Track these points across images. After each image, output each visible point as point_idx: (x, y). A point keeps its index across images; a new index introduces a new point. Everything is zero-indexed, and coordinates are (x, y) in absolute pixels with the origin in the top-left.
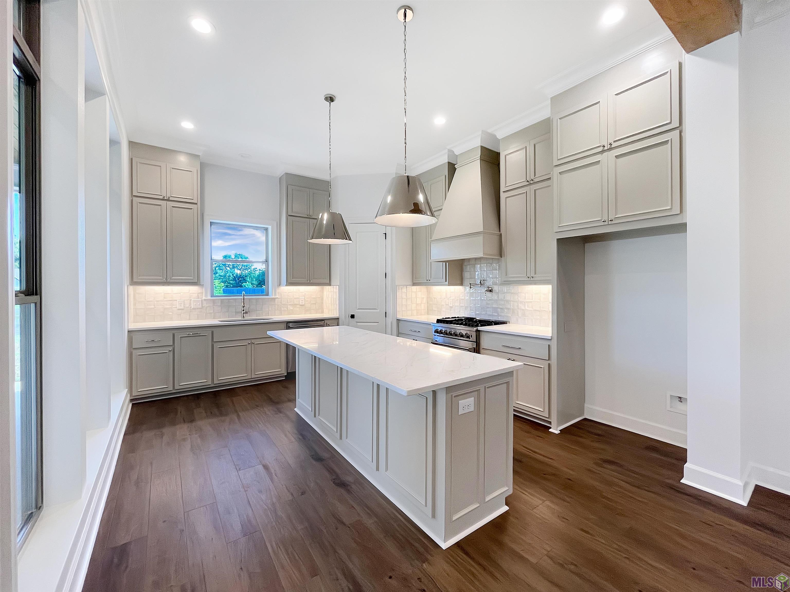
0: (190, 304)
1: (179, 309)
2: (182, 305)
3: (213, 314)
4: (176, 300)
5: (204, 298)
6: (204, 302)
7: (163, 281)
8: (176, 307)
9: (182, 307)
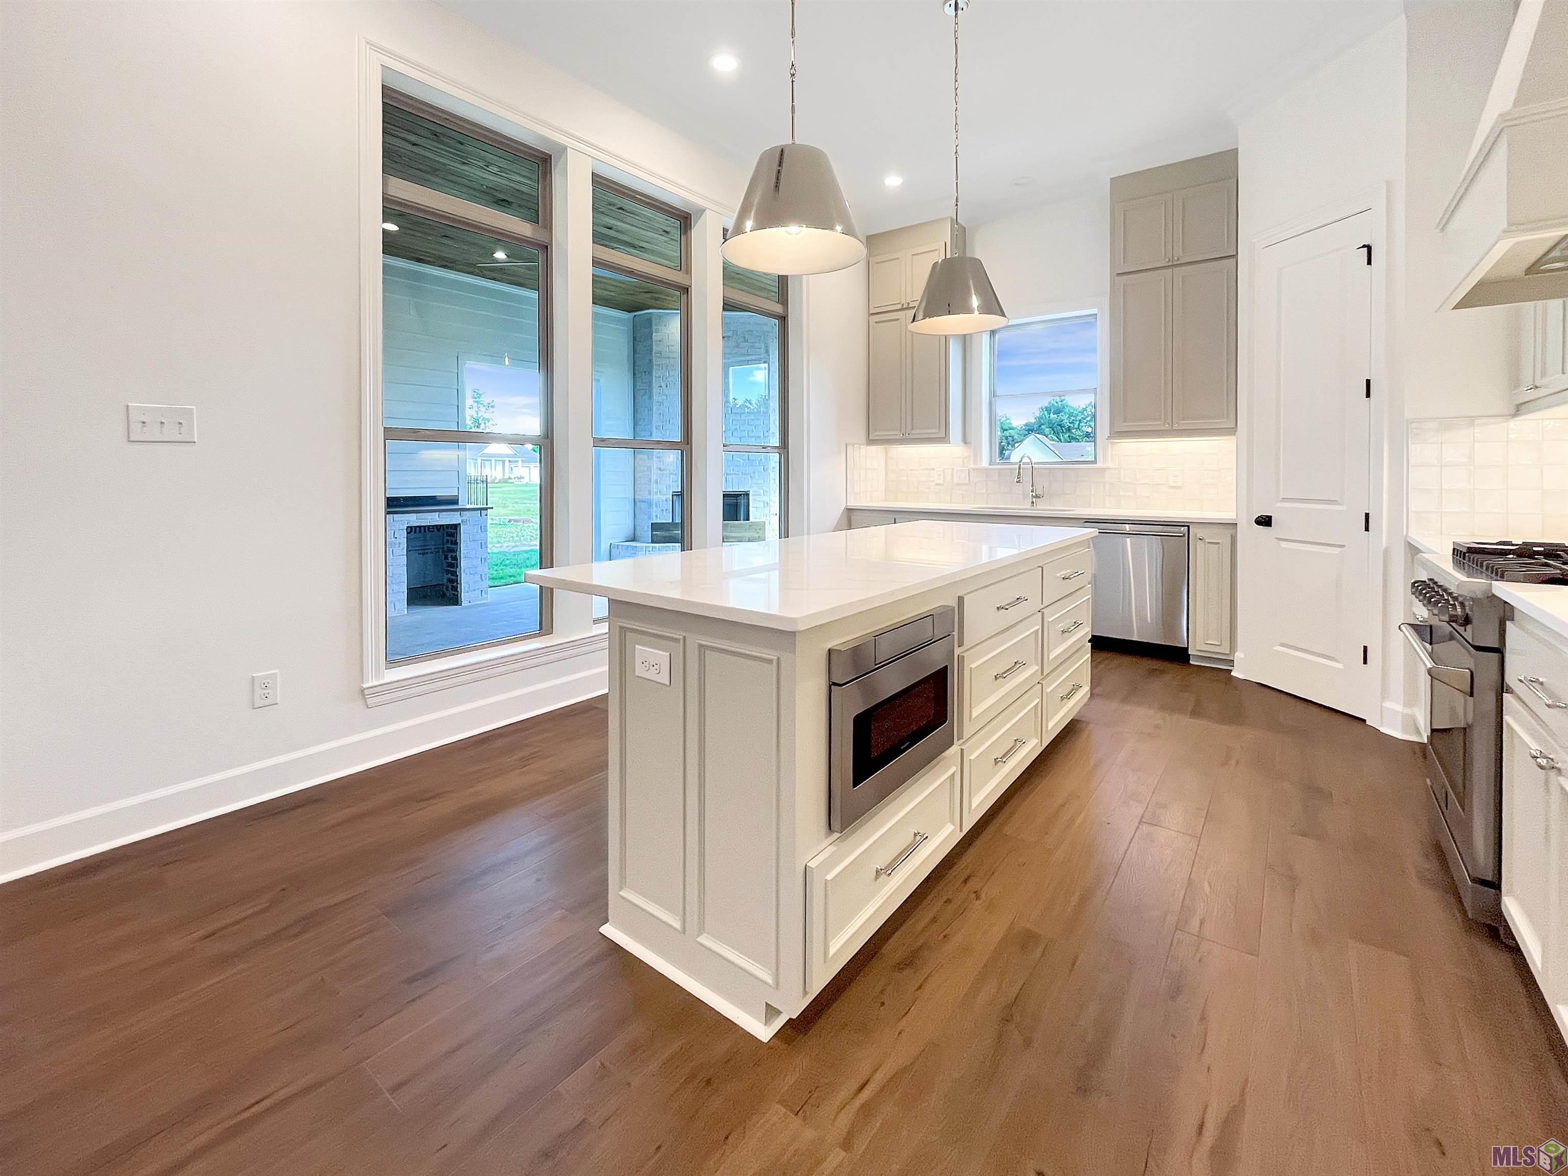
0: (952, 475)
1: (937, 484)
2: (942, 477)
3: (986, 495)
4: (934, 469)
5: (972, 466)
6: (972, 472)
7: (900, 438)
8: (934, 481)
9: (941, 482)
